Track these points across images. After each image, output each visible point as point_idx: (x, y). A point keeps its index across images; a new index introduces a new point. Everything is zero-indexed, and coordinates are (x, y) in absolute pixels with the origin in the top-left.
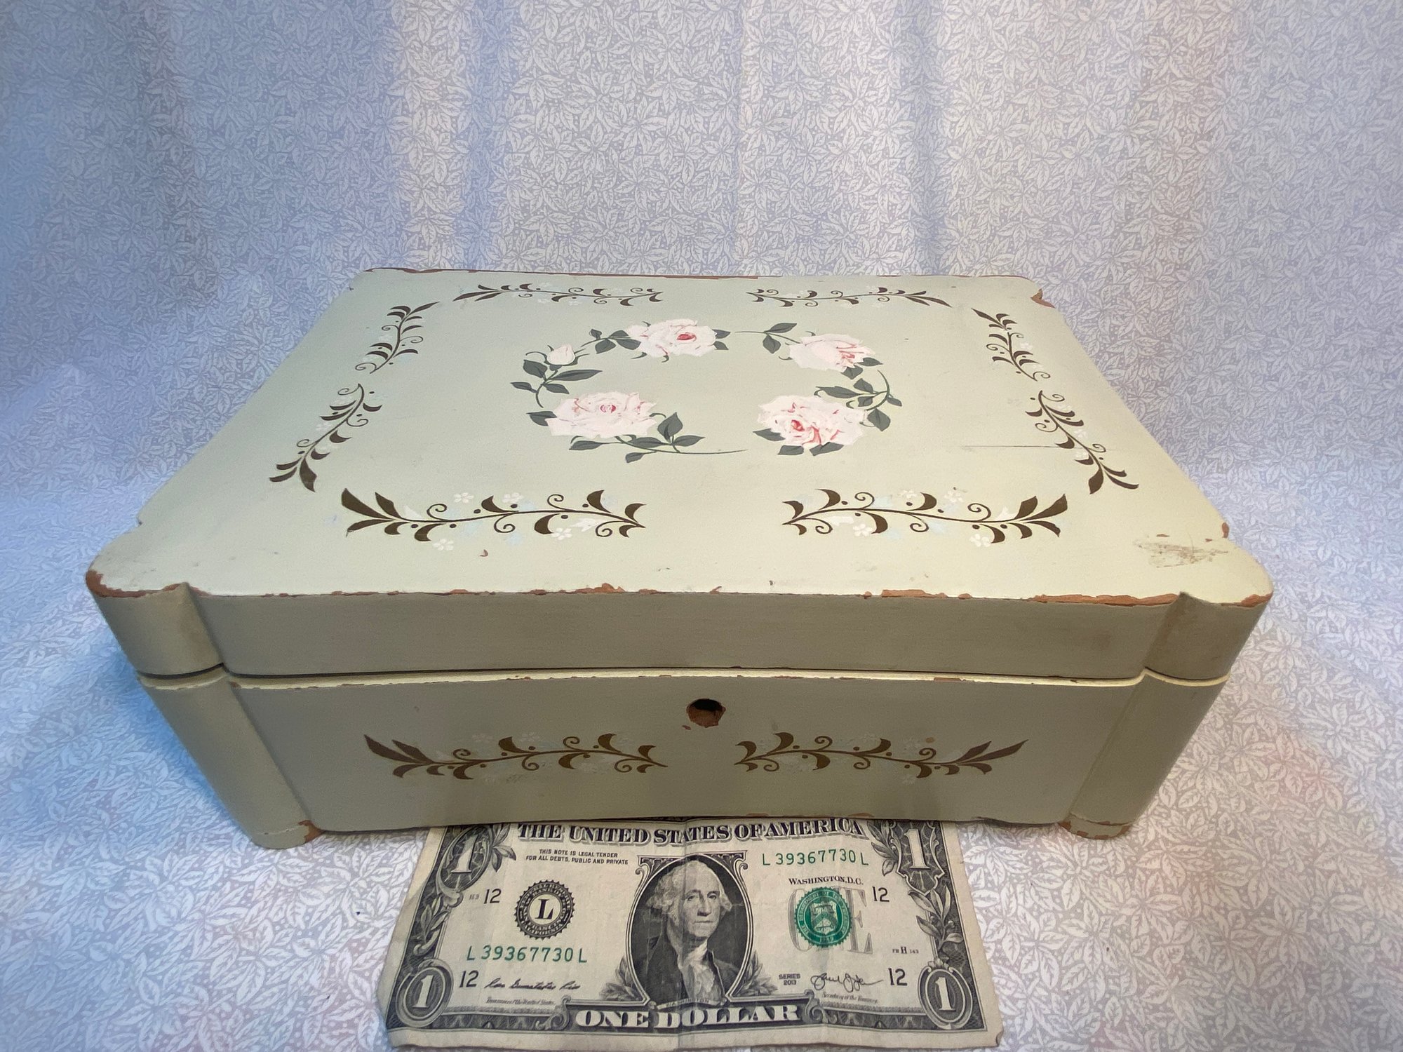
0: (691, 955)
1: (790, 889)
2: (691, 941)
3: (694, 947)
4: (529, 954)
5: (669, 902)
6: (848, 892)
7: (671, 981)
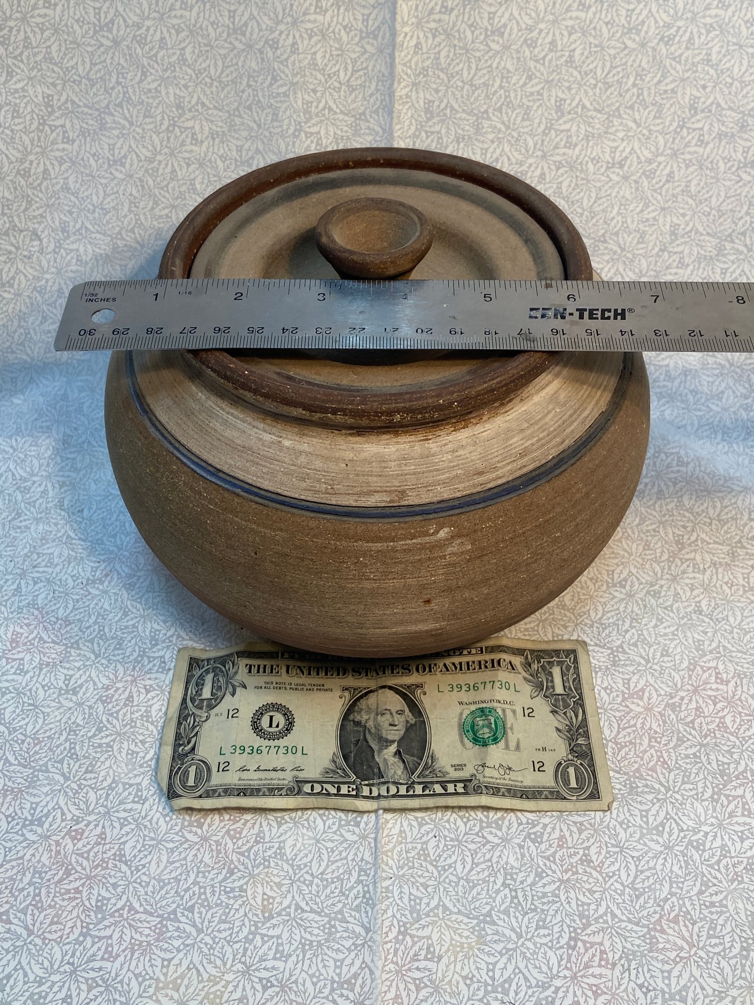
0: (385, 751)
1: (458, 709)
2: (385, 743)
3: (387, 747)
4: (265, 750)
5: (365, 717)
6: (504, 711)
7: (370, 767)
